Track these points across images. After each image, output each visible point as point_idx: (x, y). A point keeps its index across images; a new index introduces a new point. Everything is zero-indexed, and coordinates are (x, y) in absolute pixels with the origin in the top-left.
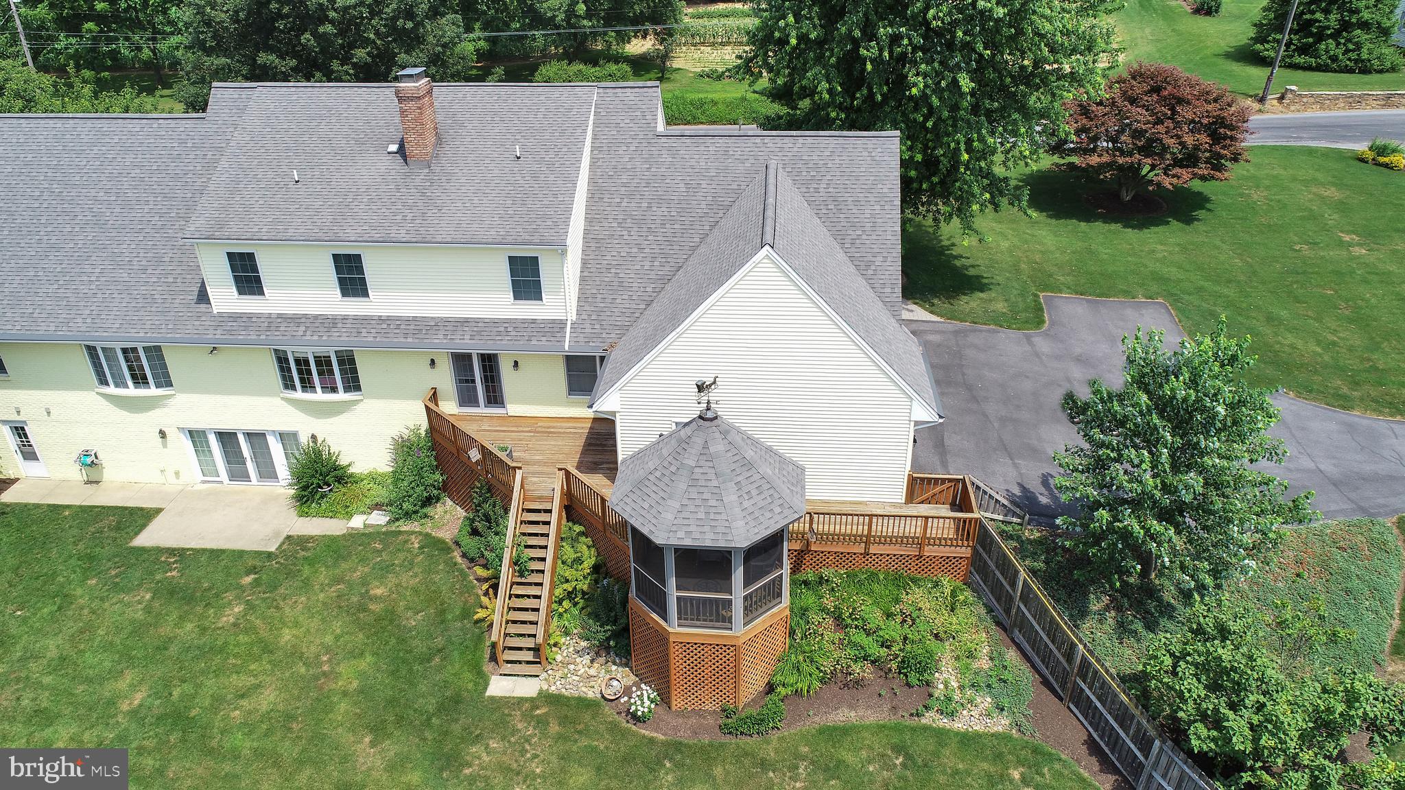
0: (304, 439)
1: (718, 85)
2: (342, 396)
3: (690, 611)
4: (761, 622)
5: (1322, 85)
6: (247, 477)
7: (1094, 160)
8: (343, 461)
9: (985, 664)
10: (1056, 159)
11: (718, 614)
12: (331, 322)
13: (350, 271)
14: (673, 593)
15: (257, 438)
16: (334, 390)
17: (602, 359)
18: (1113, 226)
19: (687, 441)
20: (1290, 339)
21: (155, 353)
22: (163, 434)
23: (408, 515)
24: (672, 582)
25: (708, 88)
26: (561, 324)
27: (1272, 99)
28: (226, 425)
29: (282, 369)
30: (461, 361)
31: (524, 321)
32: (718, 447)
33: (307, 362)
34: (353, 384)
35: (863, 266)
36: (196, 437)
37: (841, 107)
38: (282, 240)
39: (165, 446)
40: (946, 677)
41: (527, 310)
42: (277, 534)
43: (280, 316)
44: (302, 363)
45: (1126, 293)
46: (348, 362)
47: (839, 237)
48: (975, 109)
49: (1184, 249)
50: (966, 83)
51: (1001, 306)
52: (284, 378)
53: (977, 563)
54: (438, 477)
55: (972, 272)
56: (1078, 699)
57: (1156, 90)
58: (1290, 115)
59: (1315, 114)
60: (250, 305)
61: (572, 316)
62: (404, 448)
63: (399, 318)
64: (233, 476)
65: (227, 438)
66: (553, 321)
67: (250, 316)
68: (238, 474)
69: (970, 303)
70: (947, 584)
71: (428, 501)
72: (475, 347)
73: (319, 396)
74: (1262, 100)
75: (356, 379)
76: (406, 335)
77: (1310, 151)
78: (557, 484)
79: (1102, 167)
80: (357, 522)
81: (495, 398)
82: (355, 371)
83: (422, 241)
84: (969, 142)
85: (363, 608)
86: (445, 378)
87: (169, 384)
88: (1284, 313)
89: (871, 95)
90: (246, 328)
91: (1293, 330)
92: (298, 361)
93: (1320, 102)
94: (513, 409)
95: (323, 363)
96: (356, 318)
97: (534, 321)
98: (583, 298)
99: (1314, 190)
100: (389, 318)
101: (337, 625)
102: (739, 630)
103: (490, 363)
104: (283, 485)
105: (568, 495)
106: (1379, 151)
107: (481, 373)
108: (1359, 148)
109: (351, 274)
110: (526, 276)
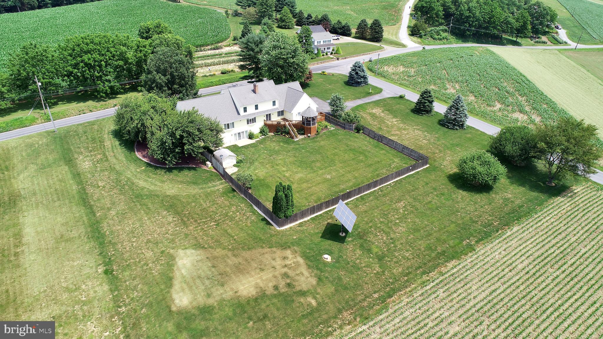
0: (249, 131)
2: (254, 123)
8: (253, 133)
9: (331, 126)
12: (254, 114)
15: (243, 132)
17: (283, 111)
22: (232, 135)
28: (239, 132)
29: (247, 122)
31: (274, 109)
33: (251, 120)
36: (235, 134)
38: (249, 105)
39: (232, 137)
40: (328, 127)
43: (248, 114)
53: (326, 118)
54: (268, 130)
56: (338, 125)
60: (246, 113)
62: (261, 128)
63: (261, 111)
64: (239, 139)
65: (239, 134)
66: (277, 108)
67: (245, 115)
70: (324, 121)
71: (267, 133)
72: (268, 113)
73: (252, 124)
76: (262, 113)
77: (314, 74)
80: (261, 138)
81: (270, 119)
82: (255, 120)
83: (263, 101)
85: (274, 141)
86: (265, 118)
87: (234, 127)
90: (244, 117)
92: (249, 120)
94: (272, 120)
95: (253, 119)
96: (257, 113)
98: (279, 105)
101: (274, 143)
103: (270, 114)
104: (246, 139)
106: (323, 72)
107: (268, 116)
108: (320, 72)
109: (257, 107)
110: (274, 103)
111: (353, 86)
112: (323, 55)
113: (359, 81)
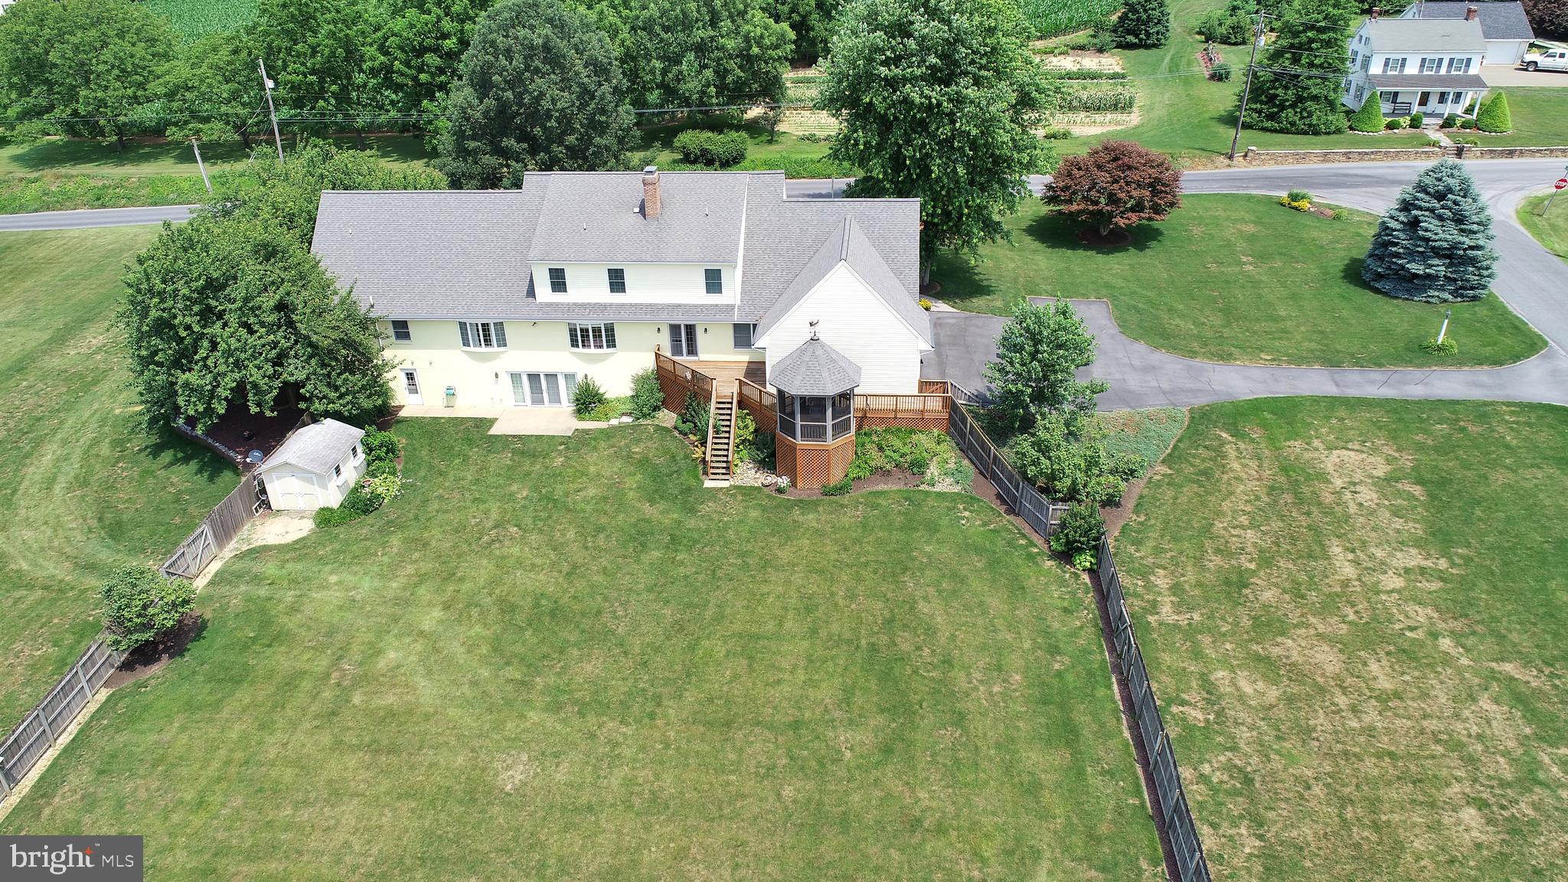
0: (580, 378)
1: (815, 147)
2: (605, 350)
3: (808, 433)
4: (840, 440)
5: (1280, 145)
6: (542, 402)
7: (1074, 207)
8: (601, 391)
9: (952, 466)
10: (1051, 207)
11: (819, 433)
12: (603, 307)
13: (617, 277)
14: (799, 423)
15: (552, 377)
16: (601, 347)
17: (755, 326)
18: (1089, 253)
19: (805, 350)
20: (1178, 321)
21: (499, 326)
22: (497, 375)
23: (644, 416)
24: (798, 416)
25: (808, 149)
26: (732, 307)
27: (1238, 158)
28: (533, 370)
29: (571, 335)
30: (675, 329)
31: (711, 305)
32: (819, 352)
33: (587, 331)
34: (612, 343)
35: (898, 273)
36: (515, 377)
37: (892, 182)
38: (582, 261)
39: (497, 382)
40: (933, 470)
41: (714, 299)
42: (570, 429)
43: (574, 304)
44: (584, 331)
45: (1083, 295)
46: (610, 330)
47: (886, 258)
48: (972, 183)
49: (1132, 266)
50: (961, 170)
51: (999, 304)
52: (572, 340)
53: (952, 421)
54: (661, 395)
55: (985, 283)
56: (994, 476)
57: (1116, 159)
58: (1252, 169)
59: (1270, 168)
60: (559, 298)
61: (738, 302)
62: (640, 381)
63: (641, 304)
64: (534, 402)
65: (534, 378)
66: (727, 305)
67: (557, 304)
68: (537, 400)
69: (978, 302)
70: (936, 432)
71: (656, 408)
72: (682, 321)
73: (593, 350)
74: (1231, 157)
75: (614, 341)
76: (646, 314)
77: (1249, 198)
78: (735, 389)
79: (1080, 212)
80: (614, 422)
81: (692, 350)
82: (613, 335)
83: (658, 261)
84: (967, 202)
85: (629, 457)
86: (665, 341)
87: (505, 345)
88: (1181, 307)
89: (910, 174)
90: (555, 311)
91: (1182, 316)
92: (582, 330)
93: (1274, 158)
94: (703, 355)
95: (597, 331)
96: (618, 305)
97: (717, 305)
98: (744, 292)
99: (1238, 226)
100: (636, 305)
101: (619, 464)
102: (830, 442)
103: (690, 330)
104: (567, 406)
105: (740, 394)
106: (1294, 197)
107: (685, 336)
108: (1283, 194)
109: (617, 280)
110: (713, 280)
111: (1377, 291)
112: (1390, 126)
113: (1416, 268)
